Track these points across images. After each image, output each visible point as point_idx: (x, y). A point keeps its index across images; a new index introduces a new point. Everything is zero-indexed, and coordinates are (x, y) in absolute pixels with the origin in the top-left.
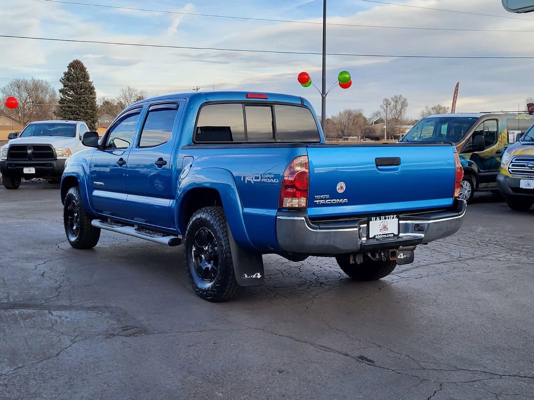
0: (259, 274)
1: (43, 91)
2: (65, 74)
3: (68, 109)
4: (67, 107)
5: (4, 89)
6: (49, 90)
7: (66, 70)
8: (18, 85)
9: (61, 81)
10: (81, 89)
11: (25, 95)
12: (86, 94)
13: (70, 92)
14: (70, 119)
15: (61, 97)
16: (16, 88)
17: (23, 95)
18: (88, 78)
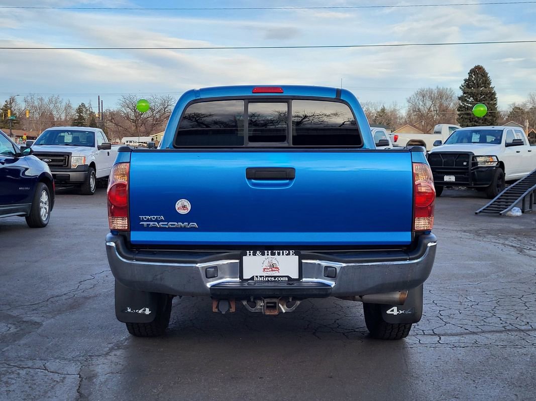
0: (147, 310)
1: (447, 98)
2: (466, 80)
3: (466, 116)
4: (466, 114)
5: (410, 99)
6: (453, 98)
7: (467, 77)
8: (423, 94)
9: (461, 88)
10: (481, 95)
11: (429, 103)
12: (486, 100)
13: (470, 99)
14: (467, 126)
15: (460, 105)
16: (421, 97)
17: (427, 104)
18: (489, 84)
